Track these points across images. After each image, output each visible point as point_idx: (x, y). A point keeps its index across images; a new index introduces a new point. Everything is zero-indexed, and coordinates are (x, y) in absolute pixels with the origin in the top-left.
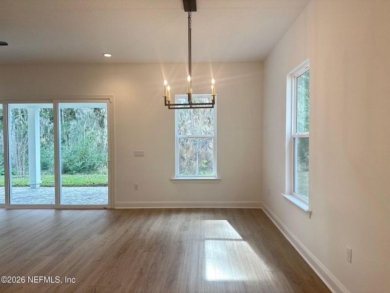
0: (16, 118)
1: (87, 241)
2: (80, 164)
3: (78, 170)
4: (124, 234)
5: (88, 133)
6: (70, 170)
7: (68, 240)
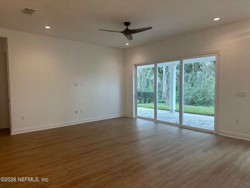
0: (167, 72)
1: (194, 154)
2: (201, 99)
3: (200, 103)
4: (222, 157)
5: (208, 79)
6: (195, 103)
7: (181, 150)
